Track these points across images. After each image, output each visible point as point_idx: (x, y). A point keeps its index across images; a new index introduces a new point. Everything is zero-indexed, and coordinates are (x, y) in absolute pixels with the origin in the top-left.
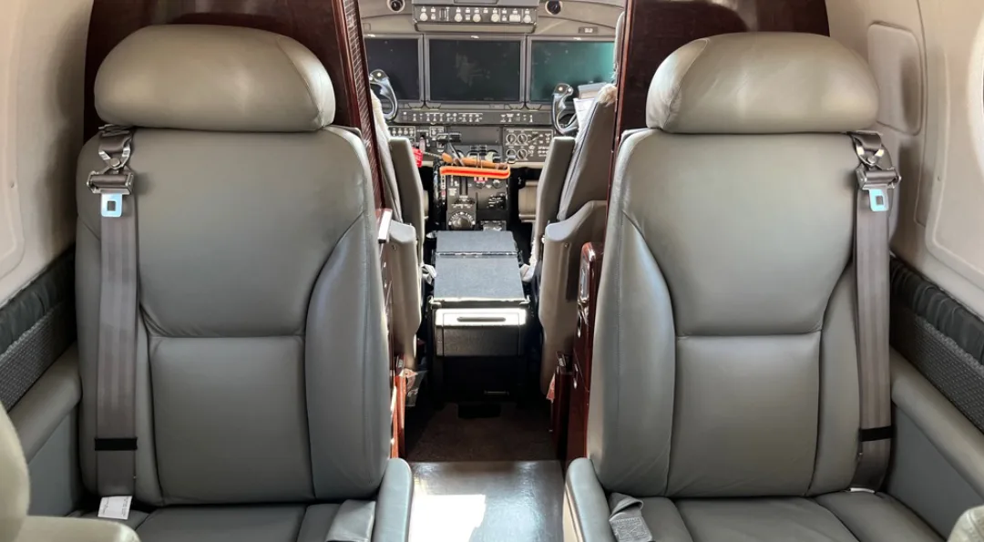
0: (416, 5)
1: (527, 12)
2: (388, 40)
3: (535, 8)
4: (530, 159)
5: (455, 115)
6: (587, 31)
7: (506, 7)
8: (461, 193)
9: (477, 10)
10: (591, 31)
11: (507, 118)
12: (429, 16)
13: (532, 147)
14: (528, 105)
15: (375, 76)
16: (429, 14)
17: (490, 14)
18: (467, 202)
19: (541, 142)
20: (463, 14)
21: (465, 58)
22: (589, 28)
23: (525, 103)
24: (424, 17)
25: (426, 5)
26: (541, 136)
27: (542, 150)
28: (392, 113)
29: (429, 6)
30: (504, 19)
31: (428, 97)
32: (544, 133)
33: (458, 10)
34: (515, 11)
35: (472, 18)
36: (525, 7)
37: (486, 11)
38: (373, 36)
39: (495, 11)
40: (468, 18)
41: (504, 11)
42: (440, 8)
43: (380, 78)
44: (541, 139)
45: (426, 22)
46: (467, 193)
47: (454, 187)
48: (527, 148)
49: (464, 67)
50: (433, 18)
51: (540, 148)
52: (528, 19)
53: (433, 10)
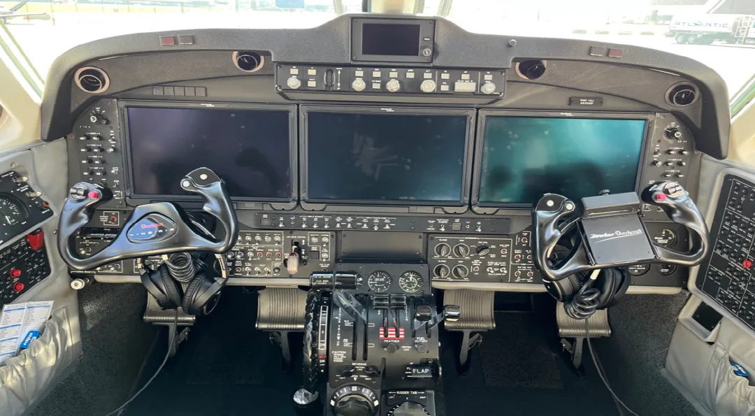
0: (280, 64)
1: (488, 77)
2: (237, 112)
3: (502, 70)
4: (473, 278)
5: (350, 219)
6: (583, 102)
7: (449, 69)
8: (354, 358)
9: (394, 74)
10: (591, 102)
11: (438, 226)
12: (304, 82)
13: (476, 262)
14: (475, 209)
15: (196, 180)
16: (304, 79)
17: (419, 80)
18: (363, 372)
19: (493, 256)
20: (368, 80)
21: (370, 141)
22: (588, 98)
23: (470, 206)
24: (293, 83)
25: (297, 64)
26: (493, 247)
27: (494, 267)
28: (224, 243)
29: (303, 65)
30: (445, 88)
31: (304, 195)
32: (497, 243)
33: (359, 73)
34: (465, 76)
35: (384, 84)
36: (484, 70)
37: (410, 75)
38: (210, 105)
39: (427, 75)
40: (376, 86)
41: (445, 76)
42: (325, 69)
43: (207, 183)
44: (492, 251)
45: (299, 90)
46: (365, 359)
47: (342, 348)
48: (468, 263)
49: (368, 153)
50: (312, 84)
51: (490, 263)
52: (489, 88)
53: (312, 72)
